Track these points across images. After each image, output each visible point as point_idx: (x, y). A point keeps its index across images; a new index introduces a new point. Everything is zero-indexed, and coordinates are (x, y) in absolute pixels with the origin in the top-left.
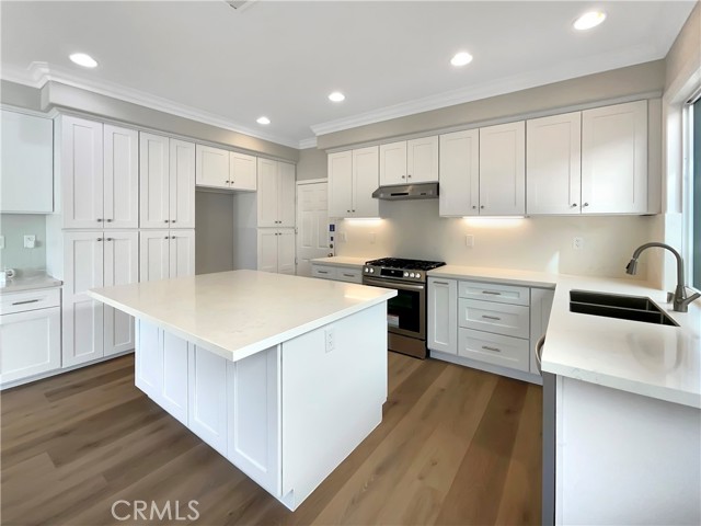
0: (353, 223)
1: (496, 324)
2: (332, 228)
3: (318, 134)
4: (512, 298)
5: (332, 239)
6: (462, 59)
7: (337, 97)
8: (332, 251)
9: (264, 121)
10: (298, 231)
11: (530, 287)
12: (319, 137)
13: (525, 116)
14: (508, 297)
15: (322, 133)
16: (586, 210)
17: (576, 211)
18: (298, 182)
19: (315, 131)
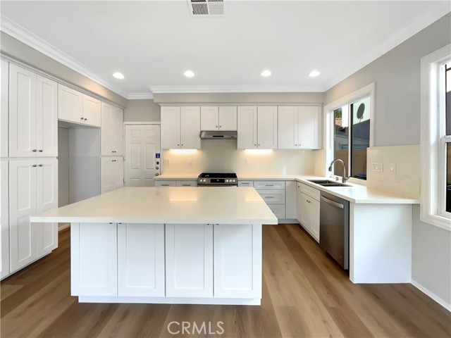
0: (175, 153)
1: (272, 200)
2: (158, 156)
3: (154, 92)
4: (278, 187)
5: (158, 163)
6: (266, 73)
7: (189, 74)
8: (158, 171)
9: (118, 76)
10: (126, 158)
11: (285, 181)
12: (154, 94)
13: (278, 104)
14: (277, 186)
15: (157, 92)
16: (300, 147)
17: (296, 147)
18: (126, 123)
19: (152, 89)
